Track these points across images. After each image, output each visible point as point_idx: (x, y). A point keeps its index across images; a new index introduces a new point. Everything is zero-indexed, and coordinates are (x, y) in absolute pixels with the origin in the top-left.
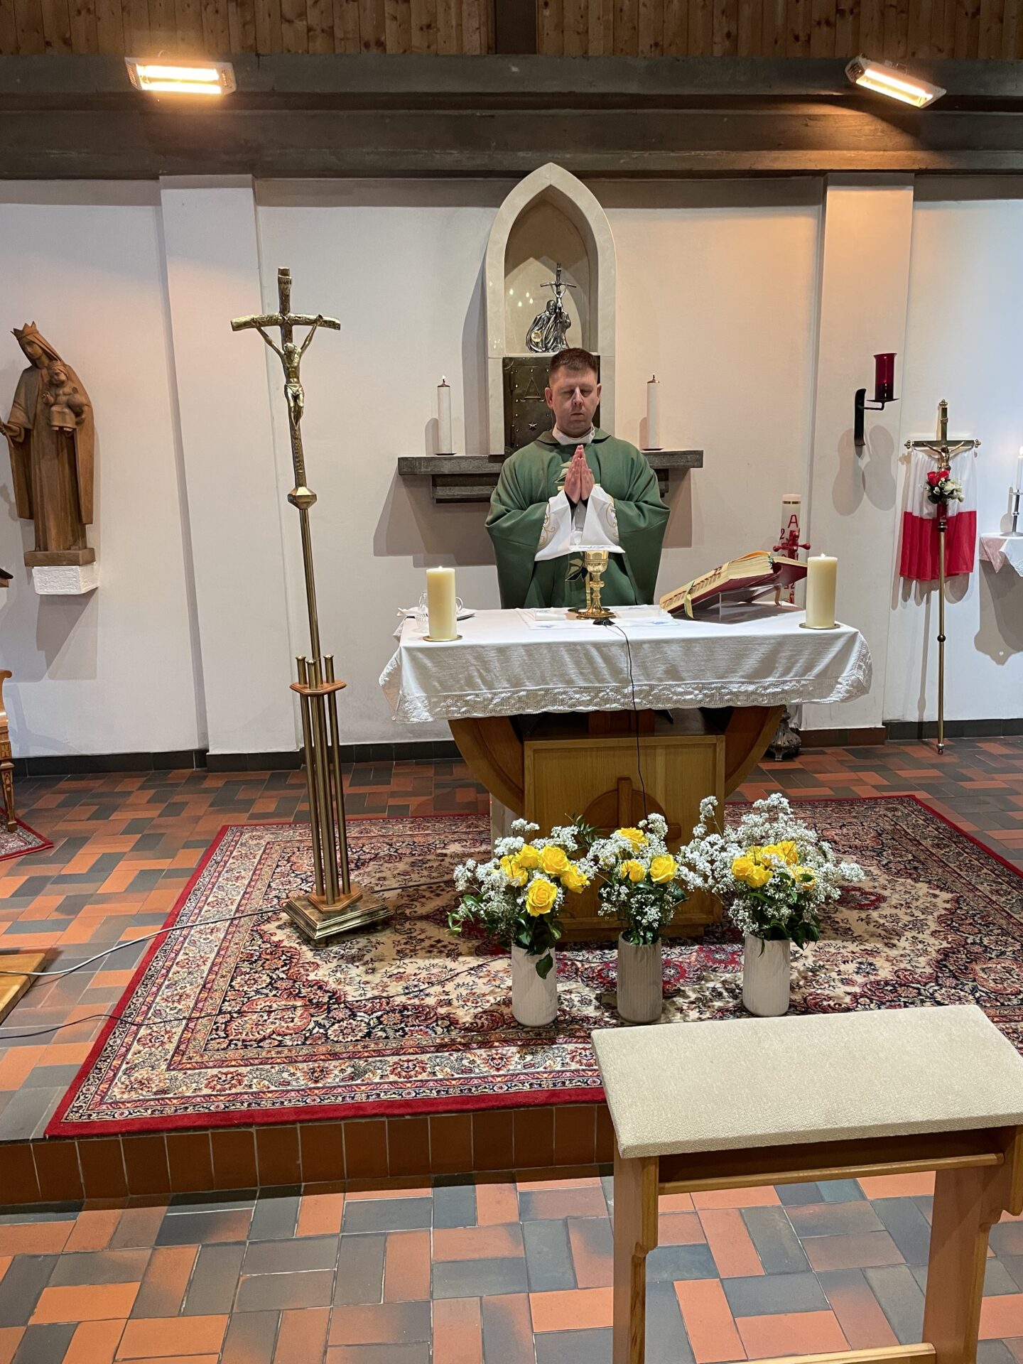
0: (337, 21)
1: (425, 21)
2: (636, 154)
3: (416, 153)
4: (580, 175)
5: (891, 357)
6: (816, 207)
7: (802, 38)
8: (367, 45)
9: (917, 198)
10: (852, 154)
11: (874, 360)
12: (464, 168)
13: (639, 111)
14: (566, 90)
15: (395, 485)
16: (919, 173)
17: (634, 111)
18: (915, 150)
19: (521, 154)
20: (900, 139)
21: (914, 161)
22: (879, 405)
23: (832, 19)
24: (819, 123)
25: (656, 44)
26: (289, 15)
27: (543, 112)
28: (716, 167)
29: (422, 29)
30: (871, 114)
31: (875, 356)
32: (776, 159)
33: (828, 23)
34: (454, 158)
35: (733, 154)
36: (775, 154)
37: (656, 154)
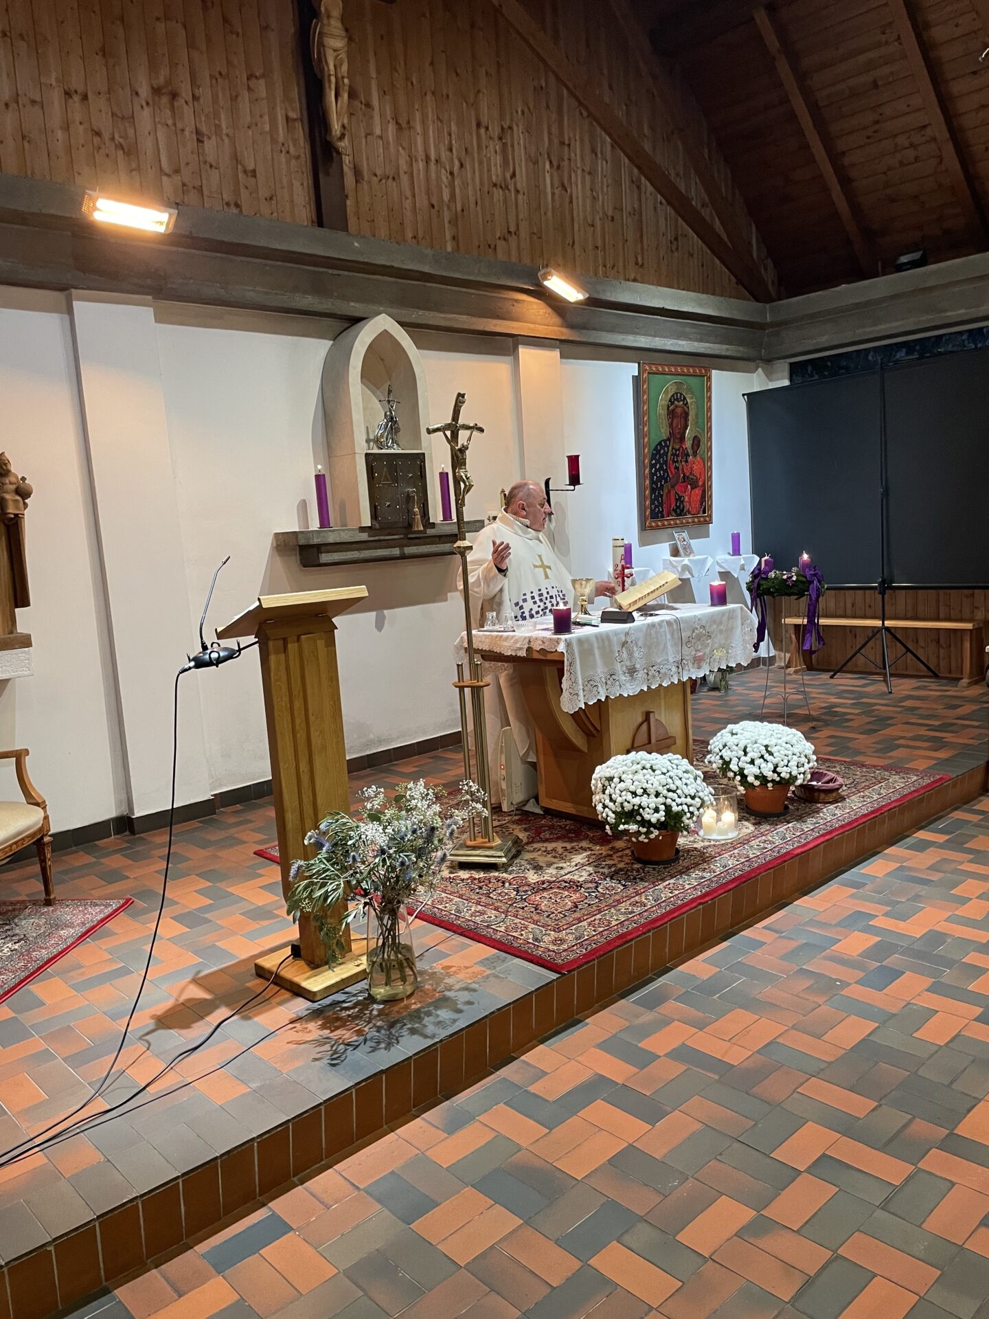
0: (204, 182)
1: (268, 195)
2: (421, 312)
3: (283, 295)
4: (402, 324)
5: (577, 457)
6: (509, 358)
7: (493, 246)
8: (228, 204)
9: (562, 357)
10: (532, 326)
11: (567, 459)
12: (315, 310)
13: (428, 284)
14: (388, 264)
15: (271, 556)
16: (562, 341)
17: (424, 283)
18: (562, 327)
19: (352, 304)
20: (556, 319)
21: (562, 334)
22: (572, 487)
23: (506, 237)
24: (519, 305)
25: (415, 237)
26: (167, 171)
27: (371, 276)
28: (466, 327)
29: (266, 199)
30: (546, 303)
31: (568, 457)
32: (495, 325)
33: (504, 239)
34: (308, 301)
35: (474, 319)
36: (495, 321)
37: (432, 314)
